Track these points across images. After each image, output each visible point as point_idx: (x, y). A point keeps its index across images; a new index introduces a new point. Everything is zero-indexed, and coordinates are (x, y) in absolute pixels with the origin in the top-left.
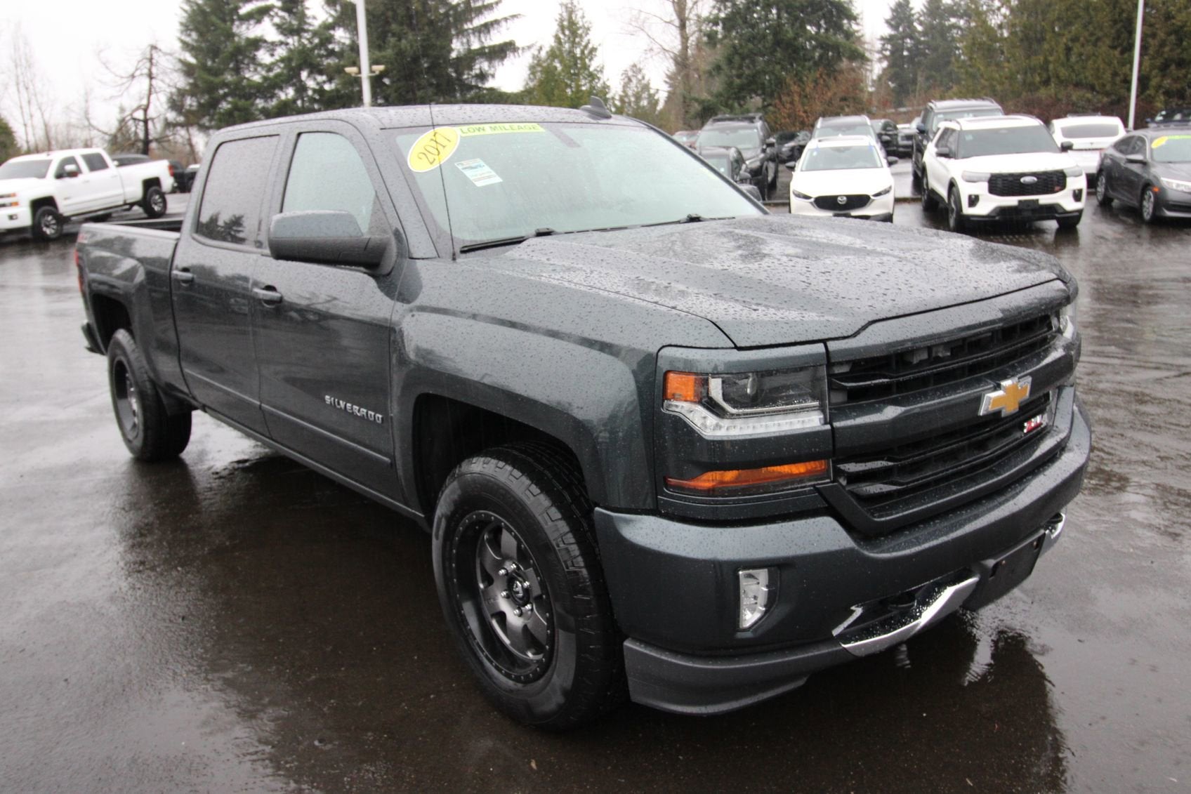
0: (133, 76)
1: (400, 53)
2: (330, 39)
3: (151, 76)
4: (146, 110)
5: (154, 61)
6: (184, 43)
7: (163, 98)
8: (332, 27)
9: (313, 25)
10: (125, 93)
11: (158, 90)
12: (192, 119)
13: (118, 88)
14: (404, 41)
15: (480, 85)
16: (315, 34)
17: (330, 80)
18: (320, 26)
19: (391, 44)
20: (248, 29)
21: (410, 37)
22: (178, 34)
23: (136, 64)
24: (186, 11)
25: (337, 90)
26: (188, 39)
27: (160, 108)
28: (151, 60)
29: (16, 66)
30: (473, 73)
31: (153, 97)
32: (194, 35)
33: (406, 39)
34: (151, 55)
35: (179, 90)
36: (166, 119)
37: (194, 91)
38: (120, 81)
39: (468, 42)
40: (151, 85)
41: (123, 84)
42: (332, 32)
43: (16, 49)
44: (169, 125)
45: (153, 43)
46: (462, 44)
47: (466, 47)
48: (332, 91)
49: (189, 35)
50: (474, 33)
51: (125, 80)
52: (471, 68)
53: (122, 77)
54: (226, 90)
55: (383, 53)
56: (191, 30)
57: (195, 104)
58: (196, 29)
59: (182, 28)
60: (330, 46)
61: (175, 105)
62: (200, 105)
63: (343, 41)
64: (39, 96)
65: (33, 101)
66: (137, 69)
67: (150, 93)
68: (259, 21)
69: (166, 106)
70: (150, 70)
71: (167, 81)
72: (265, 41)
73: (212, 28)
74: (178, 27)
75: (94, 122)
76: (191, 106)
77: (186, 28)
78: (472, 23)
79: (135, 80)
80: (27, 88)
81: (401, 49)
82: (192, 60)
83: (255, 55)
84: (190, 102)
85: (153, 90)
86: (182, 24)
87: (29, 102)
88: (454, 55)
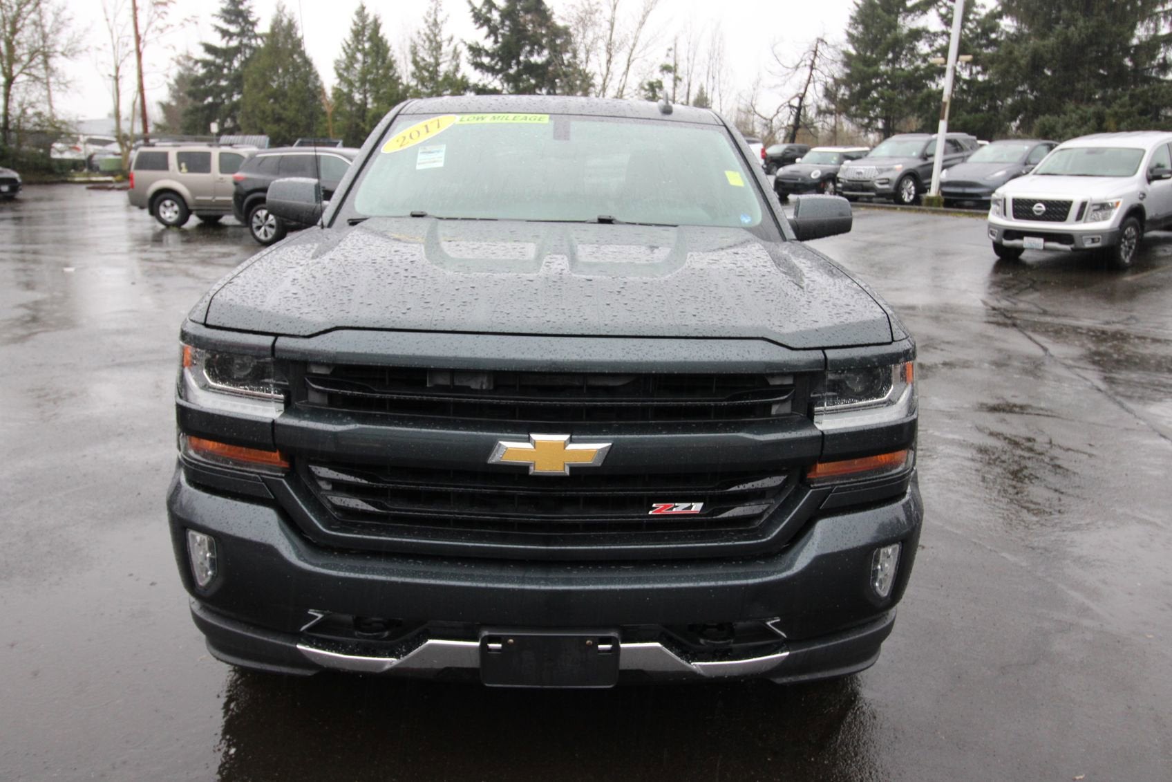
0: (797, 67)
1: (1067, 42)
2: (994, 28)
3: (812, 68)
4: (801, 99)
5: (818, 53)
6: (849, 35)
7: (820, 88)
8: (1000, 15)
9: (979, 15)
10: (788, 83)
11: (816, 79)
12: (843, 108)
13: (783, 78)
14: (1072, 28)
15: (1161, 77)
16: (979, 23)
17: (984, 71)
18: (987, 16)
19: (1057, 32)
20: (913, 20)
21: (1081, 23)
22: (847, 28)
23: (801, 55)
24: (858, 5)
25: (989, 81)
26: (854, 32)
27: (815, 97)
28: (815, 53)
29: (710, 58)
30: (1155, 63)
31: (811, 86)
32: (860, 28)
33: (1075, 26)
34: (817, 47)
35: (835, 80)
36: (818, 107)
37: (848, 81)
38: (785, 71)
39: (1156, 25)
40: (811, 74)
41: (788, 74)
42: (998, 20)
43: (713, 44)
44: (820, 112)
45: (820, 36)
46: (1147, 29)
47: (1152, 33)
48: (985, 82)
49: (856, 28)
50: (1165, 18)
51: (790, 70)
52: (1153, 57)
53: (788, 68)
54: (878, 81)
55: (1046, 42)
56: (858, 24)
57: (847, 93)
58: (863, 22)
59: (852, 22)
60: (993, 36)
61: (829, 94)
62: (852, 95)
63: (1007, 29)
64: (722, 84)
65: (717, 89)
66: (802, 61)
67: (809, 82)
68: (924, 12)
69: (821, 95)
70: (813, 62)
71: (826, 72)
72: (928, 32)
73: (878, 21)
74: (848, 20)
75: (757, 109)
76: (844, 95)
77: (855, 21)
78: (1163, 7)
79: (799, 70)
80: (714, 78)
81: (1067, 37)
82: (854, 52)
83: (915, 45)
84: (843, 92)
85: (812, 79)
86: (852, 18)
87: (713, 89)
88: (1135, 41)
